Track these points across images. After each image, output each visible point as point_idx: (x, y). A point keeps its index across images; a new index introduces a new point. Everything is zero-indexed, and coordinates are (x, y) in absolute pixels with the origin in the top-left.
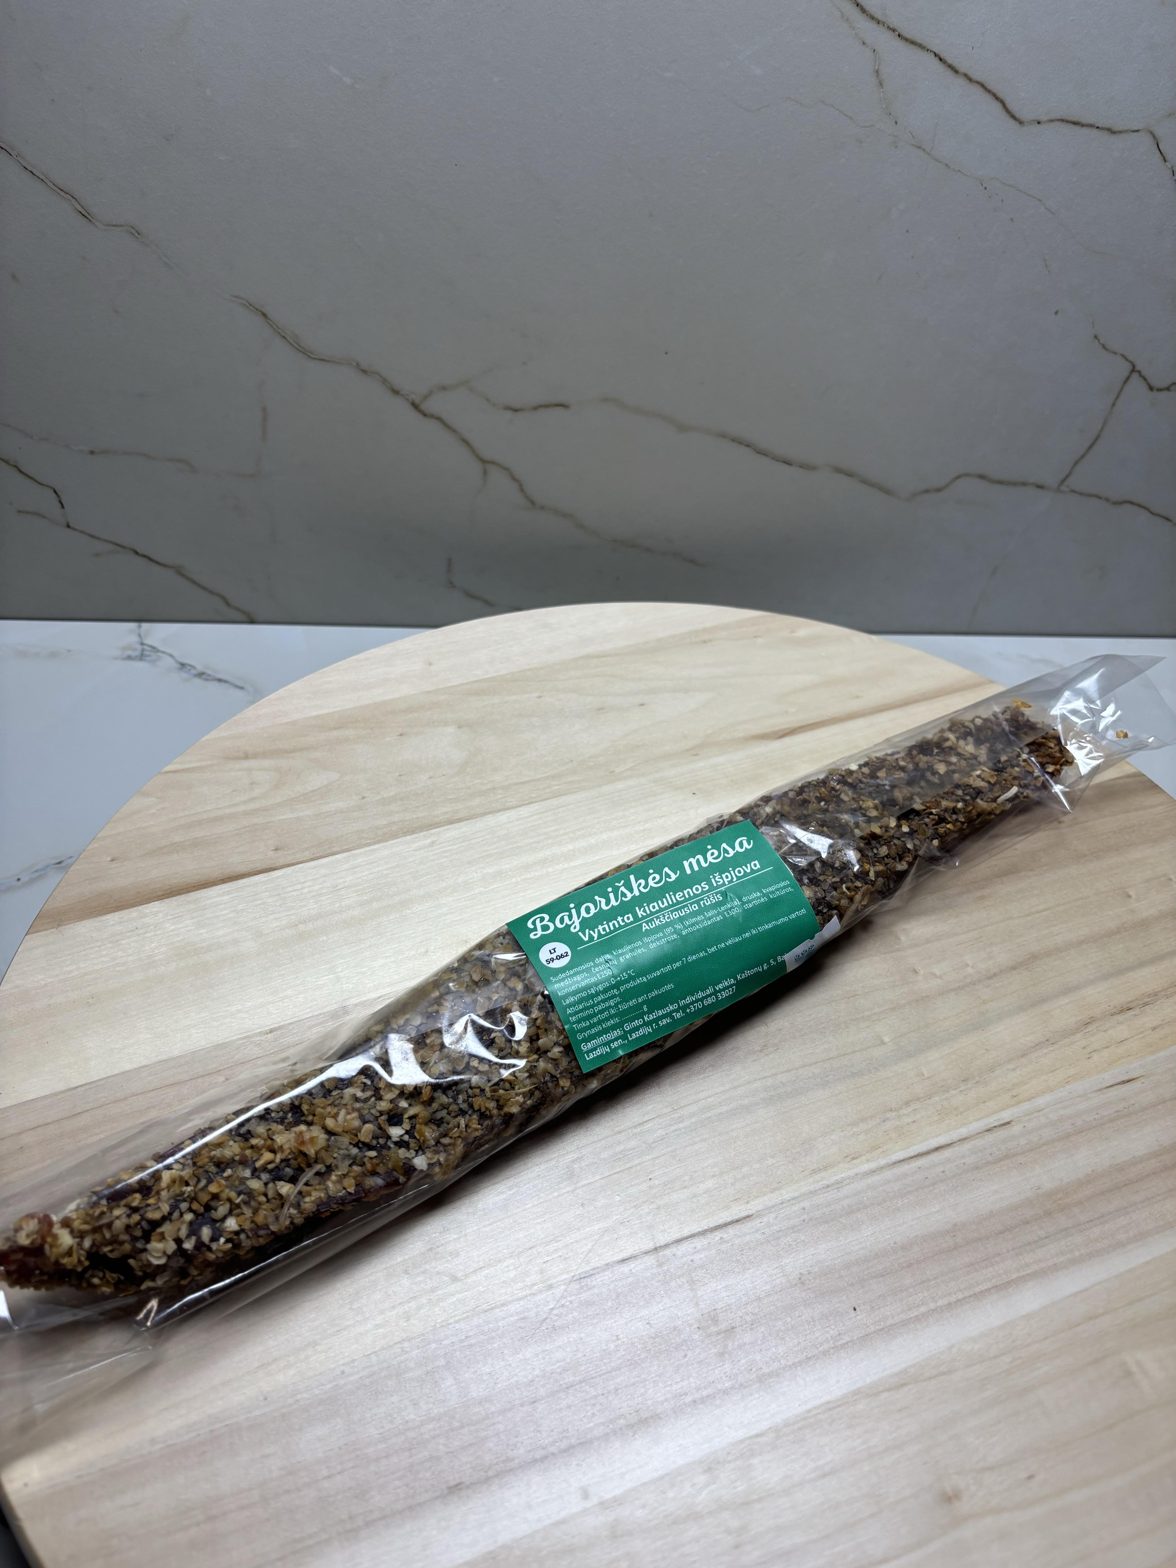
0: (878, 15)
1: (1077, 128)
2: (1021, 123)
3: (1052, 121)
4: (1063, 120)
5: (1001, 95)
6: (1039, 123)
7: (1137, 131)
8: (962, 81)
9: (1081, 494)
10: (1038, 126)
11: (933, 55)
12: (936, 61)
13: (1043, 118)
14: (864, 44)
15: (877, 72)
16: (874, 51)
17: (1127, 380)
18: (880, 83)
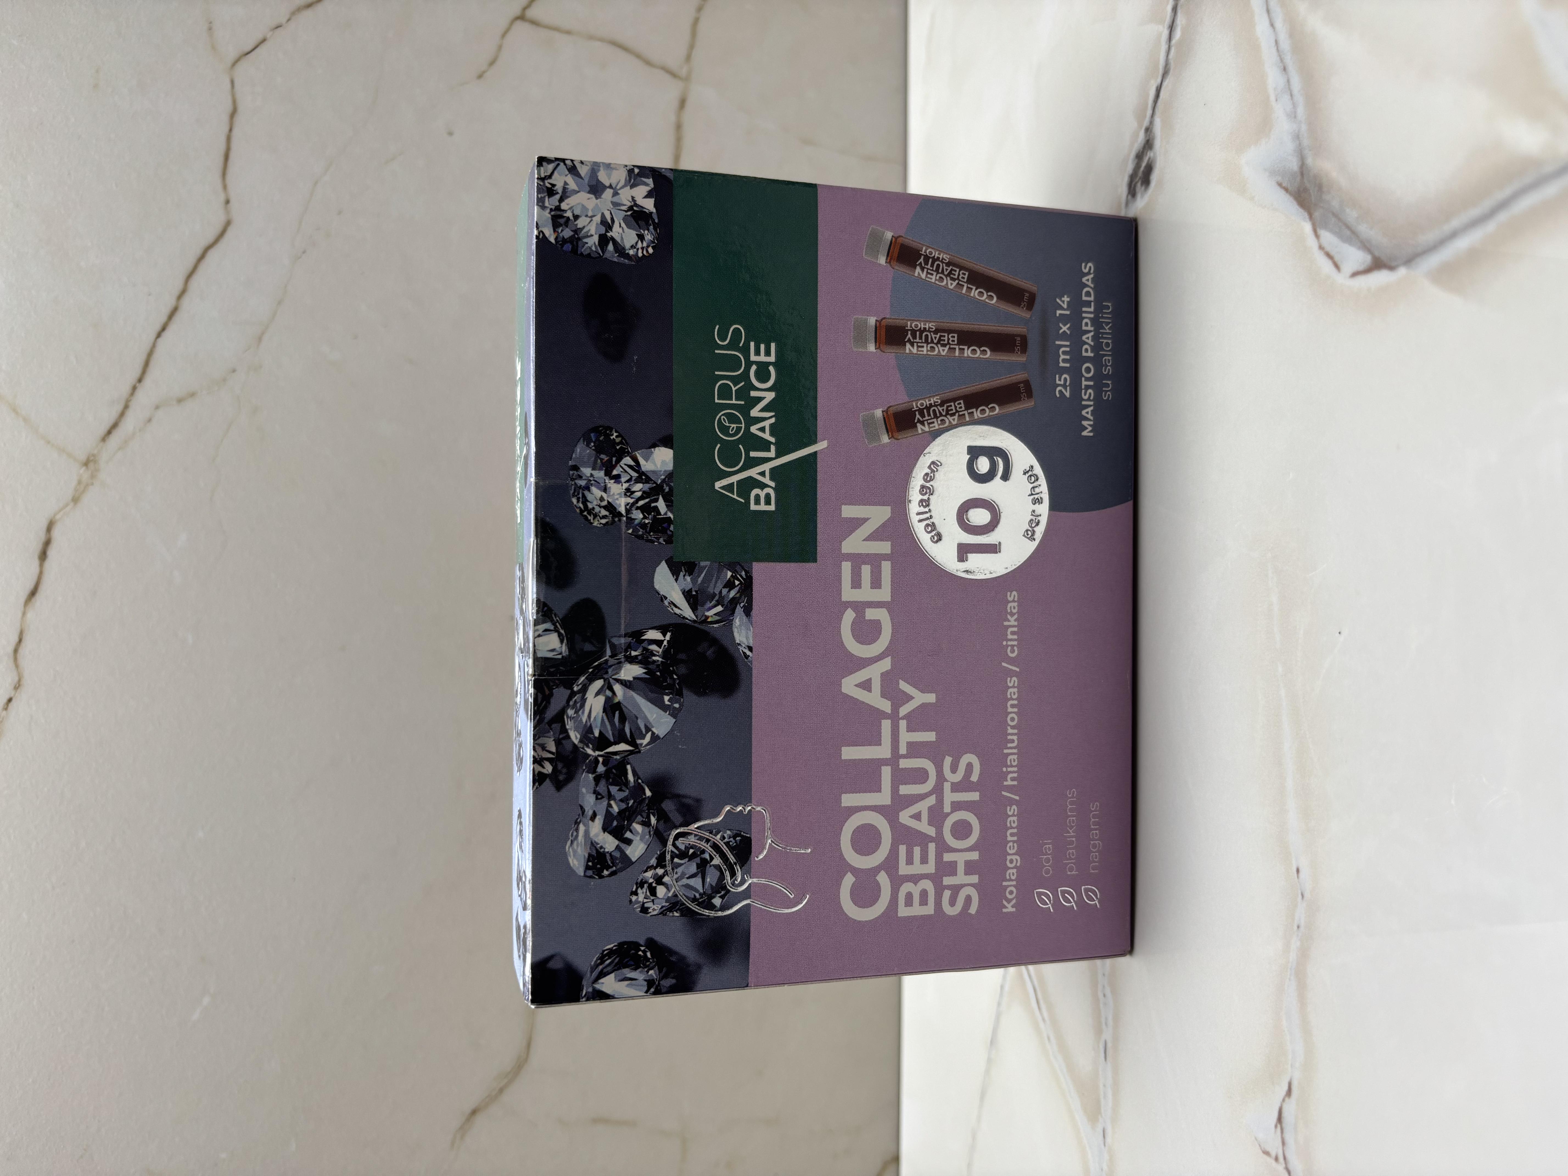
0: (119, 408)
1: (233, 155)
2: (228, 224)
3: (225, 187)
4: (224, 175)
5: (199, 252)
6: (227, 202)
7: (232, 82)
8: (186, 302)
9: (692, 47)
10: (233, 201)
11: (160, 340)
12: (167, 334)
13: (222, 198)
14: (150, 420)
15: (180, 401)
16: (157, 407)
17: (534, 23)
18: (192, 395)
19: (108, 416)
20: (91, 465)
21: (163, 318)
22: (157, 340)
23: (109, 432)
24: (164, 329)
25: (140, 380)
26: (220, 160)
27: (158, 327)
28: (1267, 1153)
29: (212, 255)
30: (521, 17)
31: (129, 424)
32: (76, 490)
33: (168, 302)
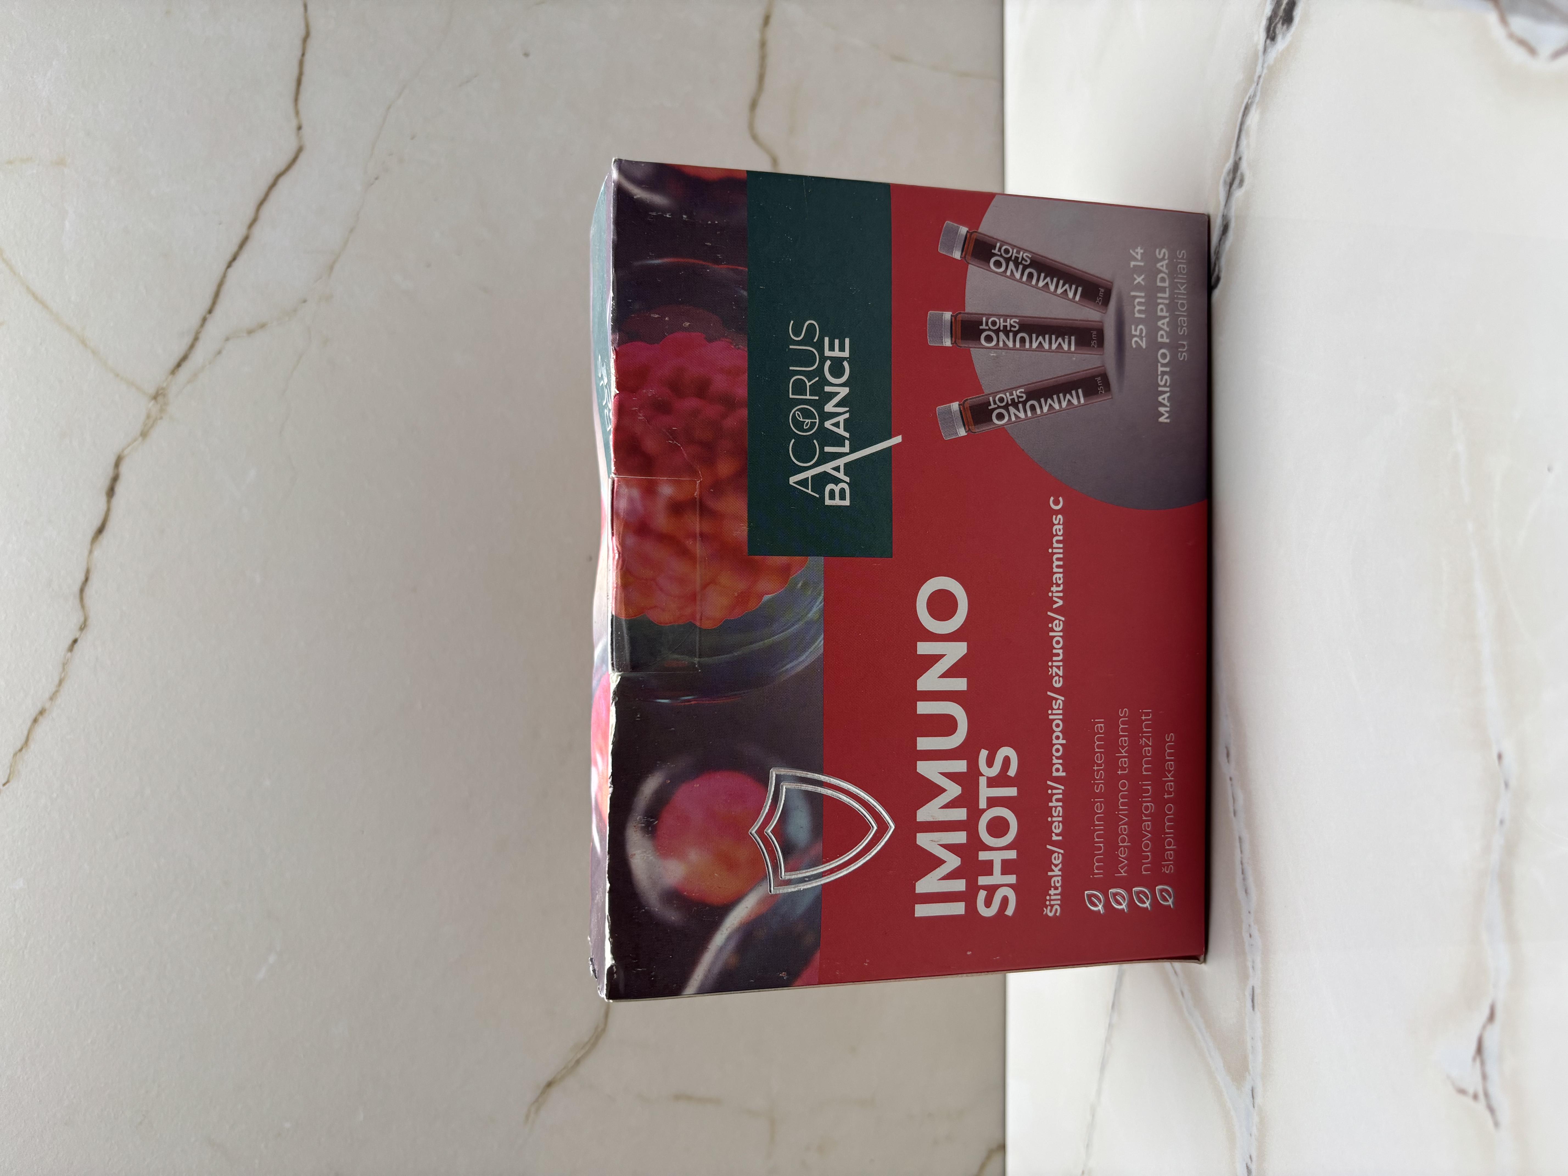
0: (189, 340)
1: (305, 79)
2: (300, 150)
3: (297, 113)
4: (296, 100)
5: (270, 179)
6: (299, 128)
7: (306, 8)
8: (257, 230)
10: (304, 127)
11: (230, 270)
12: (237, 264)
13: (294, 124)
14: (220, 353)
15: (250, 332)
16: (227, 339)
18: (263, 326)
19: (177, 349)
20: (160, 399)
21: (234, 248)
22: (228, 270)
23: (179, 365)
24: (234, 258)
25: (210, 311)
26: (293, 85)
27: (228, 257)
28: (1462, 1092)
29: (284, 182)
31: (199, 356)
32: (145, 425)
33: (239, 231)
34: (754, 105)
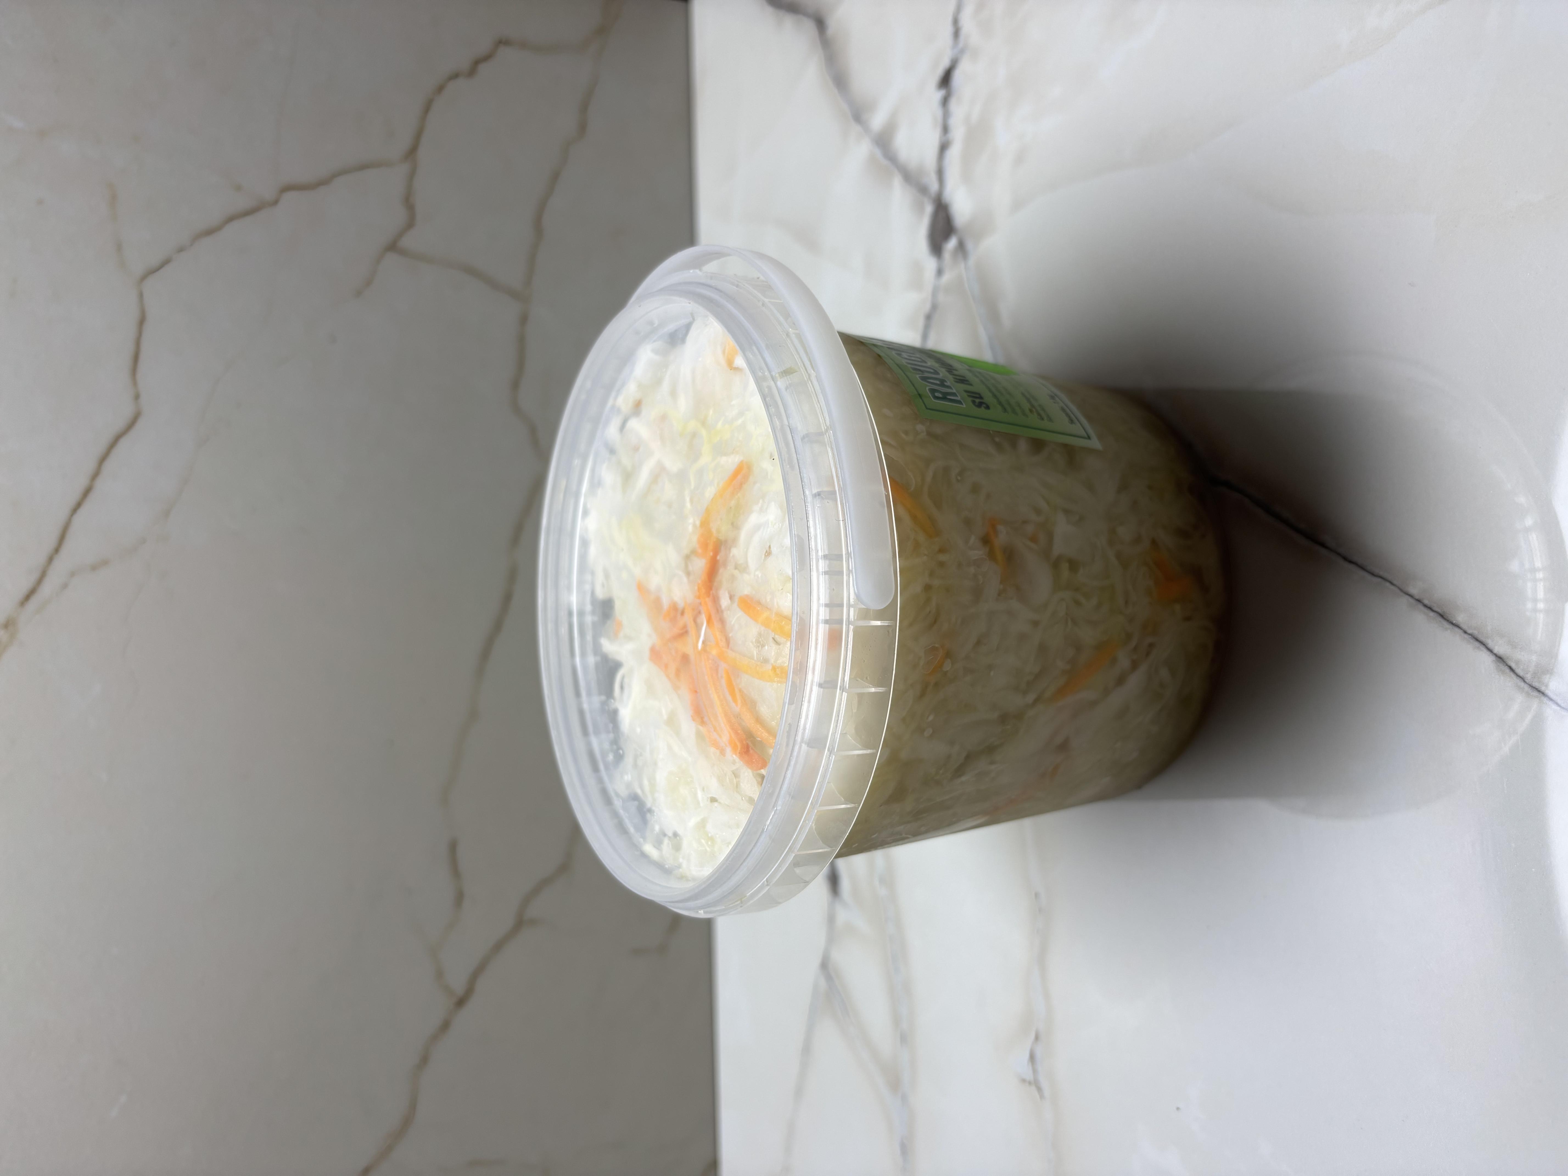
0: (36, 575)
1: (141, 356)
2: (138, 415)
3: (135, 384)
4: (133, 373)
5: (110, 439)
6: (137, 397)
7: (141, 295)
8: (98, 483)
9: (531, 273)
10: (141, 396)
11: (74, 516)
12: (80, 512)
13: (132, 393)
14: (65, 586)
15: (94, 568)
16: (72, 574)
17: (403, 252)
18: (105, 563)
19: (25, 585)
20: (10, 627)
21: (78, 497)
23: (28, 597)
24: (78, 505)
25: (57, 550)
26: (131, 361)
27: (73, 506)
28: (1024, 1081)
29: (124, 443)
30: (393, 247)
31: (46, 589)
33: (82, 482)
34: (515, 385)
